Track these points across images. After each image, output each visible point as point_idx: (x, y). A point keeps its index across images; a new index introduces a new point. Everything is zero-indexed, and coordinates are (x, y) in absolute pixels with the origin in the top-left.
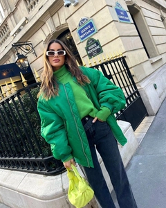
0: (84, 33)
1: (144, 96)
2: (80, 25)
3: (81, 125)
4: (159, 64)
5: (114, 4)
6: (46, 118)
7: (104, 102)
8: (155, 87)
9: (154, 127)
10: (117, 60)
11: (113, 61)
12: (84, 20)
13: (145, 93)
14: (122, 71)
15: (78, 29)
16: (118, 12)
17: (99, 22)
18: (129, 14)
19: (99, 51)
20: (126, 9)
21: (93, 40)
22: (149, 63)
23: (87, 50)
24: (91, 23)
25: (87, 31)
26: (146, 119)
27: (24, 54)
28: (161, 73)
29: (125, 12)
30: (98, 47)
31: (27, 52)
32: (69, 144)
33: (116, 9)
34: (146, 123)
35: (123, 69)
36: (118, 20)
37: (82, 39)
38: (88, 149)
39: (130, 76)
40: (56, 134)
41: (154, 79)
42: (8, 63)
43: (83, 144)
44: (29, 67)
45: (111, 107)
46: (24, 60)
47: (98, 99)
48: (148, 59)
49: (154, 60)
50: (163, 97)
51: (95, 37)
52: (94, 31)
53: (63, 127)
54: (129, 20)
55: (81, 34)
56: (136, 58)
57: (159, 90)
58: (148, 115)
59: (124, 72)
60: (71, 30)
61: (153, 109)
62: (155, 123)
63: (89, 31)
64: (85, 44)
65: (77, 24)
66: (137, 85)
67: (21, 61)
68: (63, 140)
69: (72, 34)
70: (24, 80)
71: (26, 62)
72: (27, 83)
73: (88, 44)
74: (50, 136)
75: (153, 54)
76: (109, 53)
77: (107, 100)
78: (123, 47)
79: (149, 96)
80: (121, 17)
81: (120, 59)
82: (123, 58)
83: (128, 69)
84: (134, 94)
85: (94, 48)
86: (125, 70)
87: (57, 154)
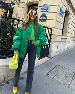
0: (43, 10)
1: (51, 48)
2: (43, 6)
3: (28, 43)
4: (64, 40)
5: (61, 7)
6: (18, 34)
7: (39, 40)
8: (57, 47)
9: (47, 63)
10: (49, 28)
11: (48, 28)
12: (46, 5)
13: (52, 48)
14: (48, 34)
15: (42, 7)
16: (61, 10)
17: (51, 9)
18: (64, 14)
19: (45, 21)
20: (65, 11)
21: (45, 15)
22: (60, 37)
23: (41, 17)
24: (48, 8)
25: (45, 10)
26: (46, 58)
27: (14, 3)
28: (63, 44)
29: (63, 12)
30: (45, 19)
31: (16, 2)
32: (20, 46)
33: (61, 9)
34: (45, 59)
35: (49, 33)
36: (59, 13)
37: (41, 12)
38: (25, 52)
39: (50, 38)
40: (18, 40)
41: (59, 44)
42: (5, 2)
43: (24, 49)
44: (13, 9)
45: (40, 42)
46: (12, 5)
47: (38, 38)
48: (61, 35)
49: (63, 37)
50: (58, 53)
51: (47, 14)
52: (47, 12)
53: (21, 40)
54: (63, 16)
55: (42, 10)
56: (57, 32)
57: (58, 50)
58: (48, 57)
59: (49, 35)
60: (39, 5)
61: (51, 55)
62: (49, 61)
63: (45, 11)
64: (41, 14)
65: (43, 5)
66: (51, 42)
67: (11, 5)
68: (19, 44)
69: (38, 7)
70: (8, 13)
71: (13, 6)
72: (9, 15)
73: (42, 15)
74: (15, 40)
75: (64, 35)
76: (48, 24)
77: (41, 40)
78: (54, 25)
79: (53, 50)
80: (61, 13)
81: (50, 29)
82: (52, 29)
83: (51, 34)
84: (48, 45)
85: (43, 18)
86: (50, 34)
87: (14, 47)
